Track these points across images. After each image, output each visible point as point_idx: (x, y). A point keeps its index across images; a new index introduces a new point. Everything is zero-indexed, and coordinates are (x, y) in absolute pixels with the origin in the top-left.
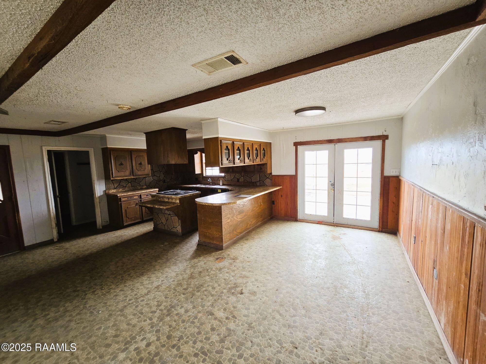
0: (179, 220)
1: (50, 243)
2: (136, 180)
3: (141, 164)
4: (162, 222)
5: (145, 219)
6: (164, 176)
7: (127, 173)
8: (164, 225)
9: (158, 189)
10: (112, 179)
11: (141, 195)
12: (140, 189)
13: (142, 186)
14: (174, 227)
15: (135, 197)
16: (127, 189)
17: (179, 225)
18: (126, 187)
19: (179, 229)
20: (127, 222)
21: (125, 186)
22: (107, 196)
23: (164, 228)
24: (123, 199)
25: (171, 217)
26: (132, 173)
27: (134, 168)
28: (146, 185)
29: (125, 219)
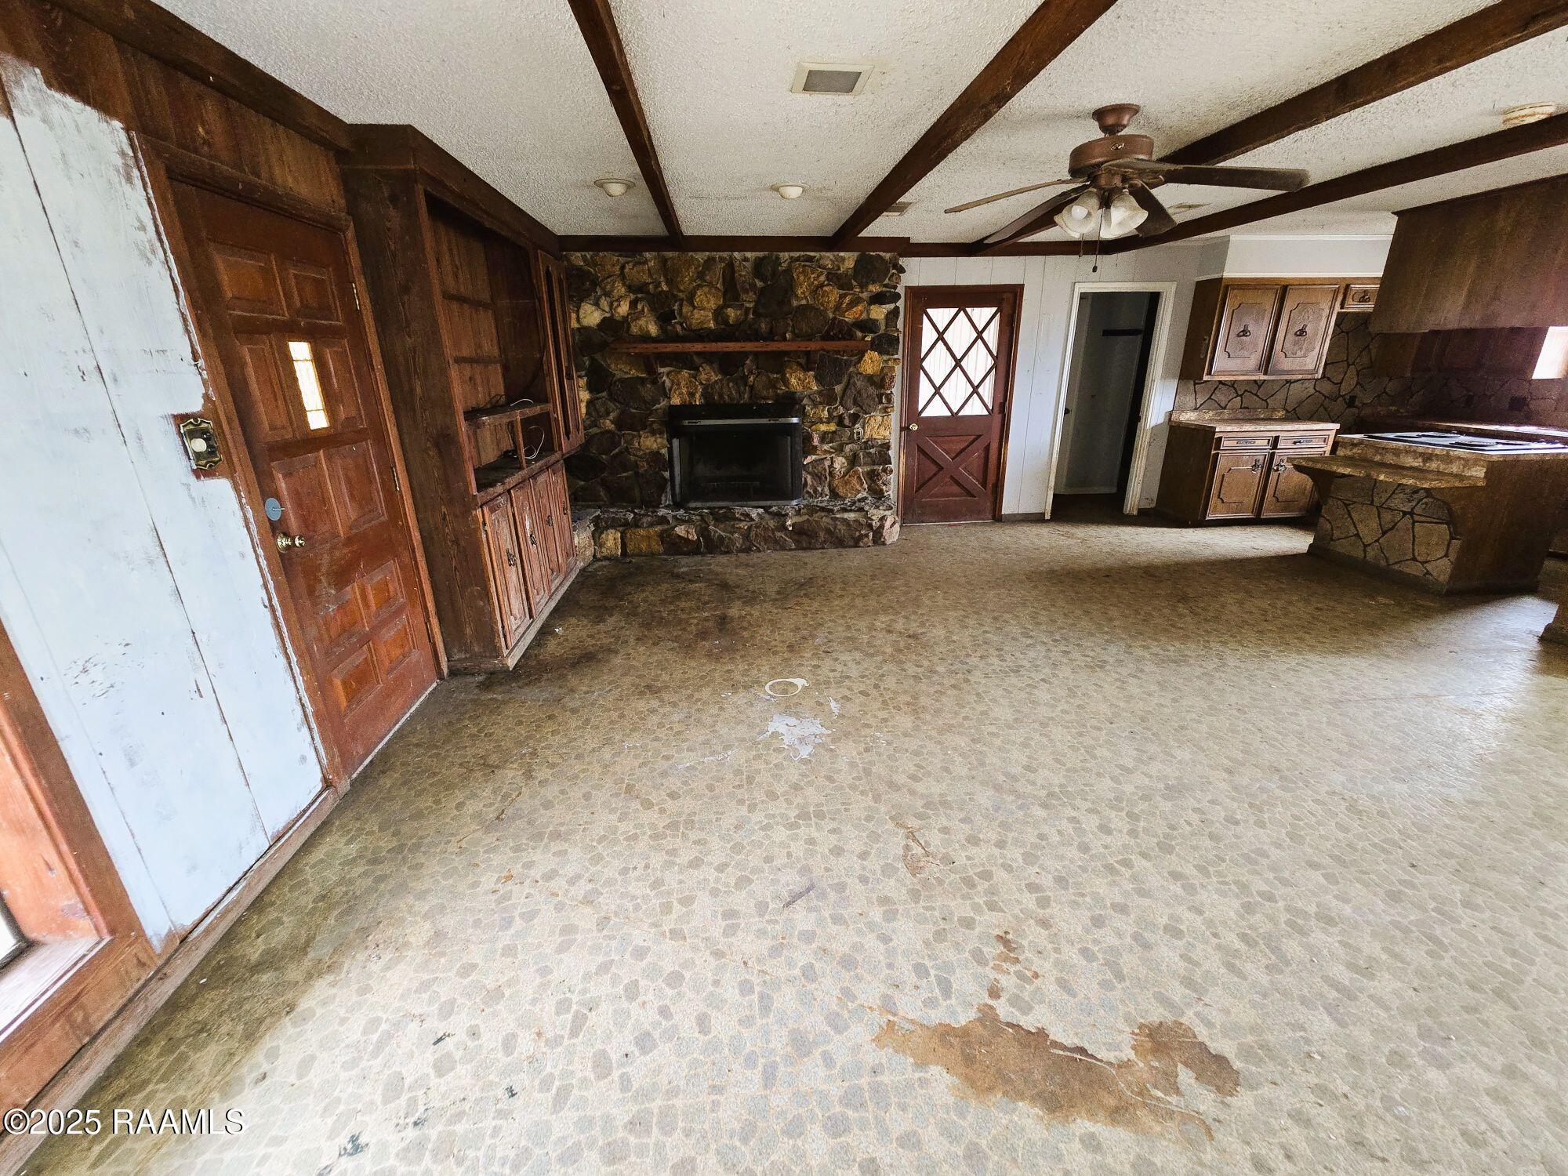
0: (1452, 538)
1: (1037, 519)
2: (1260, 387)
3: (1302, 332)
4: (1357, 535)
5: (1265, 515)
6: (1358, 383)
7: (1253, 361)
8: (1365, 546)
9: (1337, 426)
10: (1206, 378)
11: (1277, 439)
12: (1263, 419)
13: (1274, 410)
14: (1414, 559)
15: (1258, 442)
16: (1226, 414)
17: (1446, 555)
18: (1225, 408)
19: (1441, 568)
20: (1215, 511)
21: (1223, 405)
22: (1171, 427)
23: (1360, 554)
24: (1225, 443)
25: (1414, 522)
26: (1266, 364)
27: (1278, 346)
28: (1284, 409)
29: (1213, 500)
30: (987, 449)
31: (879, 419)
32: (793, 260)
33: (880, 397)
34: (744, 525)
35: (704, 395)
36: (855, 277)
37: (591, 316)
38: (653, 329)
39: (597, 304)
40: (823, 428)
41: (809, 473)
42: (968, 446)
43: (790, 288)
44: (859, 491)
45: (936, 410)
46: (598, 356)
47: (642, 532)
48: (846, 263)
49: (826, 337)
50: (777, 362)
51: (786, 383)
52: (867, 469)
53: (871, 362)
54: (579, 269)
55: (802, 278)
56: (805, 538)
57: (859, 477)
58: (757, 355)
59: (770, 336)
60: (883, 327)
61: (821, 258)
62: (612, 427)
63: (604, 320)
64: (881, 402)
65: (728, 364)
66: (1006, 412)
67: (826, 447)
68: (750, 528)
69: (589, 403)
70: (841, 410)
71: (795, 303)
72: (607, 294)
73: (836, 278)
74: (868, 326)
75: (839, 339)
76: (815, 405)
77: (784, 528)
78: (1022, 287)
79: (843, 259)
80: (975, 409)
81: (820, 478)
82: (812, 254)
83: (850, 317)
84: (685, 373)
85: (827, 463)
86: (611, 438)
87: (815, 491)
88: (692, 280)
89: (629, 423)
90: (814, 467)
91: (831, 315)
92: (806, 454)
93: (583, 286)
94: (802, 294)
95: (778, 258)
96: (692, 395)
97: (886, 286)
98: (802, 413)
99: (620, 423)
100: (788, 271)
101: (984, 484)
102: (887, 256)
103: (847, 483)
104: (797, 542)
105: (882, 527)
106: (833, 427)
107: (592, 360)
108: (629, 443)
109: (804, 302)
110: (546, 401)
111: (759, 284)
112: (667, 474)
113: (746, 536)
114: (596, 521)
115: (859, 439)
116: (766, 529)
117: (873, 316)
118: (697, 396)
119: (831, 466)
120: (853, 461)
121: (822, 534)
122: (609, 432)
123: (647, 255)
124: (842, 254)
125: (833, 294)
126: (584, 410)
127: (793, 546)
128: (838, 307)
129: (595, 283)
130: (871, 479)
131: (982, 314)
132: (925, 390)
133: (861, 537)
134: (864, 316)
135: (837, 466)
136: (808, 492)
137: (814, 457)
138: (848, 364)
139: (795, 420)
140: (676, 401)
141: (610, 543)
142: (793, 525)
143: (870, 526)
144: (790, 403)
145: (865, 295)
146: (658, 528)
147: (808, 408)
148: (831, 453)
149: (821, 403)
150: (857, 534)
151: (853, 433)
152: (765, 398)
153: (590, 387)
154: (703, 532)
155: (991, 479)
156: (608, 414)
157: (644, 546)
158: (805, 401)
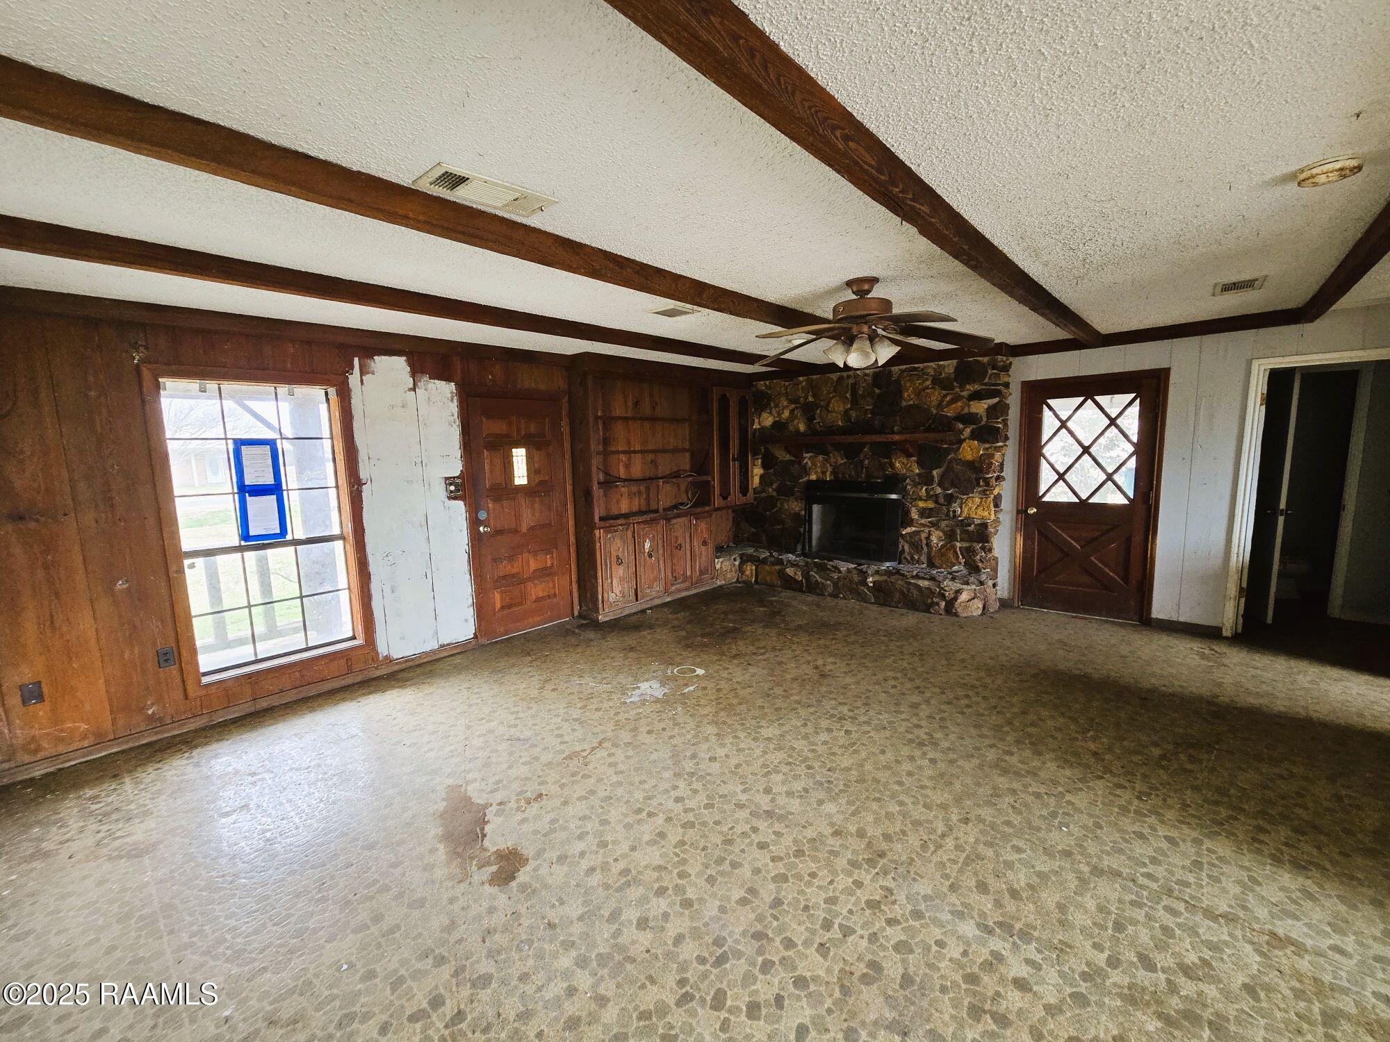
1: (1208, 633)
30: (1129, 540)
31: (977, 500)
32: (902, 371)
33: (978, 480)
34: (835, 576)
35: (833, 473)
36: (956, 379)
37: (767, 420)
38: (802, 427)
39: (771, 413)
40: (921, 504)
41: (907, 542)
42: (1101, 536)
43: (899, 393)
44: (954, 565)
45: (1060, 495)
46: (769, 446)
47: (767, 568)
48: (946, 370)
49: (929, 430)
50: (887, 450)
51: (892, 466)
52: (965, 545)
53: (970, 450)
54: (762, 392)
55: (908, 384)
56: (884, 595)
57: (955, 552)
58: (873, 444)
59: (881, 431)
60: (985, 419)
61: (926, 367)
62: (774, 494)
63: (775, 422)
64: (978, 485)
65: (851, 452)
66: (1152, 502)
67: (923, 521)
68: (839, 578)
69: (762, 477)
70: (939, 490)
71: (904, 404)
72: (776, 406)
73: (939, 382)
74: (969, 419)
75: (939, 431)
76: (915, 485)
77: (866, 584)
78: (1166, 372)
79: (944, 366)
80: (1112, 497)
81: (917, 548)
82: (916, 366)
83: (950, 412)
84: (821, 458)
85: (923, 536)
86: (771, 501)
87: (912, 558)
88: (829, 393)
89: (785, 491)
90: (911, 537)
91: (935, 412)
92: (905, 525)
93: (763, 401)
94: (908, 397)
95: (890, 372)
96: (824, 473)
97: (984, 384)
98: (903, 492)
99: (778, 490)
100: (898, 382)
101: (1126, 578)
102: (986, 359)
103: (943, 555)
104: (875, 597)
105: (956, 599)
106: (931, 505)
107: (766, 449)
108: (782, 504)
109: (911, 402)
110: (707, 474)
111: (877, 391)
112: (802, 530)
113: (836, 584)
114: (741, 556)
115: (955, 516)
116: (851, 581)
117: (973, 410)
118: (828, 473)
119: (928, 538)
120: (950, 536)
121: (897, 595)
122: (772, 496)
123: (801, 379)
124: (942, 363)
125: (935, 396)
126: (756, 480)
127: (873, 601)
128: (940, 406)
129: (769, 399)
130: (968, 553)
131: (1114, 402)
132: (1046, 476)
133: (933, 604)
134: (966, 410)
135: (934, 539)
136: (905, 558)
137: (914, 529)
138: (948, 452)
139: (894, 496)
140: (813, 477)
141: (748, 573)
142: (874, 582)
143: (943, 596)
144: (894, 482)
145: (965, 394)
146: (777, 568)
147: (909, 487)
148: (930, 527)
149: (919, 484)
150: (930, 601)
151: (949, 511)
152: (877, 478)
153: (764, 466)
154: (806, 576)
155: (1135, 574)
156: (771, 484)
157: (768, 579)
158: (908, 481)
